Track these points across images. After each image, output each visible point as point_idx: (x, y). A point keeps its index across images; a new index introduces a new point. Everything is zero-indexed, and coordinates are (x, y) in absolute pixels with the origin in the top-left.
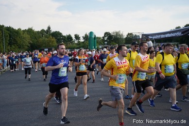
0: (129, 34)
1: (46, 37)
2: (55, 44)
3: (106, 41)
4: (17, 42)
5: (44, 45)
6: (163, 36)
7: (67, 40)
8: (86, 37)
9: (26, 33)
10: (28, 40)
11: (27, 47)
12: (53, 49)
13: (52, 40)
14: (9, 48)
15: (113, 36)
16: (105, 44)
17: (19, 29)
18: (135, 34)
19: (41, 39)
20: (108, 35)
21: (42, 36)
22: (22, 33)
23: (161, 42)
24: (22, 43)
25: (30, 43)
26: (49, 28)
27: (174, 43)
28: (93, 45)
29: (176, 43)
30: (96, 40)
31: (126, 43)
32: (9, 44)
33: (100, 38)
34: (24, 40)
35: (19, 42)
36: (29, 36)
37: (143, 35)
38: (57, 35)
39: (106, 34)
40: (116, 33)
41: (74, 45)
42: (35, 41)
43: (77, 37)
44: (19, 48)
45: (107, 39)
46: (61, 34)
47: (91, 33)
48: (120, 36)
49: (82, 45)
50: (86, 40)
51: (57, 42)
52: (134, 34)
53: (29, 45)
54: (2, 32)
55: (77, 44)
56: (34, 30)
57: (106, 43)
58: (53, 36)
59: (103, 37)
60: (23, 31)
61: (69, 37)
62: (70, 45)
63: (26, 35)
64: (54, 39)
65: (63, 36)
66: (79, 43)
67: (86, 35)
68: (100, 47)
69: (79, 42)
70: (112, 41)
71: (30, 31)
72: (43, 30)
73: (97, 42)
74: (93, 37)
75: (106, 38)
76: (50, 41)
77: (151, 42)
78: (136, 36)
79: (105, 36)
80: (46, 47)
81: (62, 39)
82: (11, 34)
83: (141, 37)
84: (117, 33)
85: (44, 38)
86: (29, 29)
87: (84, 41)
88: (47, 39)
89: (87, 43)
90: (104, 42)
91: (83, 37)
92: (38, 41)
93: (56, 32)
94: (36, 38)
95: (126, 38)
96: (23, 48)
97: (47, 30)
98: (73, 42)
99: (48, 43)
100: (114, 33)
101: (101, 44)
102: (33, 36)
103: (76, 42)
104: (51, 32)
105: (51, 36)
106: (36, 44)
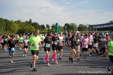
0: (80, 25)
1: (28, 26)
2: (34, 30)
3: (66, 29)
5: (27, 31)
6: (102, 27)
7: (41, 28)
8: (53, 27)
9: (16, 23)
10: (17, 28)
11: (16, 32)
14: (5, 32)
17: (12, 21)
19: (25, 27)
20: (67, 25)
21: (26, 25)
22: (13, 23)
23: (100, 30)
24: (13, 29)
25: (18, 30)
26: (31, 20)
27: (108, 31)
28: (58, 31)
29: (110, 31)
30: (60, 28)
32: (5, 30)
33: (62, 27)
34: (15, 28)
35: (11, 29)
36: (18, 25)
37: (89, 26)
38: (35, 25)
41: (46, 31)
43: (48, 26)
44: (12, 32)
46: (37, 24)
47: (57, 24)
48: (75, 26)
49: (51, 31)
51: (35, 29)
54: (1, 22)
55: (48, 31)
56: (21, 22)
58: (33, 25)
59: (64, 27)
61: (43, 27)
62: (43, 31)
63: (16, 25)
64: (33, 28)
65: (39, 25)
69: (49, 29)
70: (70, 29)
72: (27, 22)
74: (58, 26)
75: (66, 27)
76: (31, 29)
79: (65, 25)
81: (39, 27)
82: (7, 24)
83: (88, 27)
86: (18, 21)
87: (52, 29)
88: (29, 27)
89: (54, 30)
90: (65, 30)
91: (51, 26)
92: (23, 28)
93: (35, 23)
94: (22, 26)
95: (79, 27)
96: (14, 32)
97: (29, 22)
98: (45, 29)
99: (30, 30)
100: (71, 24)
101: (63, 30)
102: (20, 25)
103: (47, 29)
104: (32, 23)
105: (31, 25)
106: (22, 30)
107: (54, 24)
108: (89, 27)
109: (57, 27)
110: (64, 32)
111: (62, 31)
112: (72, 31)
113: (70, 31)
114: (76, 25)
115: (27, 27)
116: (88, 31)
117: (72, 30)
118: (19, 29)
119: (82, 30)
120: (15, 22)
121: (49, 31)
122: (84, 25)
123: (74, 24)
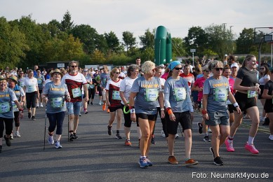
0: (245, 31)
1: (61, 37)
2: (81, 52)
3: (193, 46)
7: (106, 45)
8: (147, 39)
9: (16, 27)
10: (21, 45)
11: (18, 60)
13: (75, 44)
15: (207, 34)
16: (191, 54)
17: (2, 20)
18: (260, 29)
19: (49, 42)
20: (197, 33)
21: (53, 35)
22: (7, 28)
24: (7, 50)
25: (25, 51)
26: (67, 17)
28: (164, 56)
30: (170, 45)
33: (178, 40)
34: (13, 44)
36: (24, 35)
38: (84, 33)
39: (193, 31)
40: (216, 28)
41: (123, 56)
42: (38, 45)
43: (128, 38)
44: (3, 60)
45: (196, 41)
46: (92, 31)
47: (160, 29)
48: (224, 36)
49: (138, 54)
50: (148, 44)
51: (85, 49)
53: (24, 55)
55: (128, 54)
56: (34, 22)
57: (193, 51)
58: (75, 36)
59: (186, 39)
60: (10, 22)
61: (111, 40)
62: (113, 56)
63: (17, 33)
64: (78, 44)
65: (97, 35)
66: (132, 53)
67: (148, 34)
68: (180, 60)
69: (132, 49)
70: (207, 47)
71: (25, 24)
72: (54, 23)
73: (173, 50)
74: (165, 38)
75: (192, 41)
76: (69, 47)
78: (262, 34)
79: (190, 34)
80: (60, 60)
81: (96, 42)
85: (56, 39)
86: (23, 19)
87: (144, 47)
88: (62, 42)
89: (151, 52)
90: (188, 50)
91: (141, 38)
92: (42, 47)
93: (83, 26)
94: (38, 39)
96: (11, 61)
97: (63, 22)
98: (119, 49)
99: (66, 51)
100: (210, 29)
101: (181, 53)
102: (32, 35)
103: (126, 50)
104: (72, 27)
105: (71, 35)
106: (38, 52)
107: (151, 31)
109: (162, 40)
110: (185, 58)
111: (178, 55)
112: (215, 55)
113: (209, 55)
114: (230, 33)
115: (54, 42)
117: (214, 50)
118: (28, 48)
119: (253, 50)
120: (13, 24)
122: (259, 33)
123: (221, 27)
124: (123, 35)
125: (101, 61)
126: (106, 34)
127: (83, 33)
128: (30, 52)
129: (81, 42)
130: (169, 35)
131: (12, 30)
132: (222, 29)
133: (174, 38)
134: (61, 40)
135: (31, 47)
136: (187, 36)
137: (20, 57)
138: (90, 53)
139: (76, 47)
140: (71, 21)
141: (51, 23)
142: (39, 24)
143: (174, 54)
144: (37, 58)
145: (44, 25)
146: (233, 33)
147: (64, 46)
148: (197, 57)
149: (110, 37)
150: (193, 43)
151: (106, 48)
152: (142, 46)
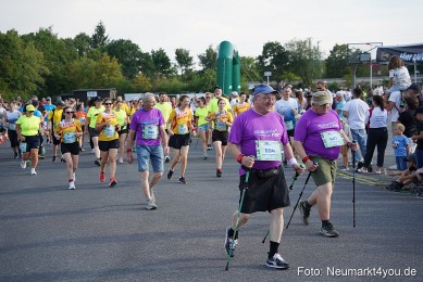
0: (336, 48)
1: (92, 56)
2: (119, 77)
3: (268, 68)
4: (4, 70)
5: (86, 81)
7: (153, 66)
8: (209, 59)
9: (31, 43)
10: (37, 66)
11: (35, 87)
12: (113, 93)
13: (110, 65)
15: (287, 52)
16: (265, 79)
17: (12, 33)
18: (357, 47)
19: (76, 63)
20: (274, 51)
21: (81, 53)
22: (19, 44)
24: (19, 73)
25: (44, 75)
26: (100, 30)
28: (230, 81)
30: (238, 67)
31: (329, 75)
33: (249, 61)
34: (27, 66)
35: (10, 71)
36: (42, 54)
37: (380, 50)
39: (269, 48)
40: (299, 44)
41: (176, 82)
42: (60, 67)
43: (183, 58)
44: (13, 88)
45: (273, 62)
46: (134, 48)
47: (224, 45)
48: (310, 52)
49: (196, 80)
50: (209, 66)
51: (125, 72)
52: (353, 49)
53: (42, 80)
55: (182, 78)
56: (55, 37)
57: (268, 74)
58: (111, 54)
59: (260, 58)
60: (23, 37)
61: (160, 59)
62: (162, 81)
63: (32, 51)
64: (115, 64)
65: (141, 55)
66: (189, 76)
67: (209, 52)
68: (251, 87)
69: (188, 72)
70: (287, 68)
71: (43, 39)
72: (82, 37)
73: (242, 73)
74: (231, 57)
75: (268, 61)
76: (103, 70)
77: (404, 70)
78: (358, 53)
79: (265, 52)
80: (91, 87)
81: (139, 63)
84: (301, 45)
85: (85, 59)
86: (41, 32)
87: (205, 70)
88: (94, 63)
89: (212, 75)
90: (262, 74)
91: (199, 57)
92: (67, 69)
93: (122, 41)
94: (61, 59)
95: (329, 59)
96: (24, 88)
97: (94, 36)
98: (170, 72)
99: (99, 75)
100: (291, 45)
101: (253, 77)
102: (52, 53)
103: (180, 73)
104: (107, 43)
105: (105, 54)
106: (61, 76)
107: (214, 48)
108: (378, 59)
109: (228, 59)
111: (249, 80)
112: (298, 80)
113: (290, 80)
114: (317, 50)
115: (83, 63)
116: (375, 76)
117: (296, 72)
118: (48, 71)
119: (349, 73)
120: (26, 38)
121: (190, 79)
122: (354, 51)
123: (305, 43)
124: (177, 53)
125: (146, 88)
126: (153, 52)
127: (122, 50)
128: (50, 76)
129: (119, 63)
130: (236, 53)
131: (25, 46)
132: (307, 44)
133: (243, 58)
134: (92, 60)
135: (51, 69)
136: (261, 54)
137: (36, 83)
138: (131, 77)
139: (112, 69)
140: (105, 35)
141: (78, 37)
142: (62, 40)
143: (244, 78)
144: (60, 85)
145: (69, 40)
146: (321, 50)
147: (96, 68)
148: (274, 83)
149: (158, 56)
150: (269, 64)
151: (153, 71)
152: (201, 68)
